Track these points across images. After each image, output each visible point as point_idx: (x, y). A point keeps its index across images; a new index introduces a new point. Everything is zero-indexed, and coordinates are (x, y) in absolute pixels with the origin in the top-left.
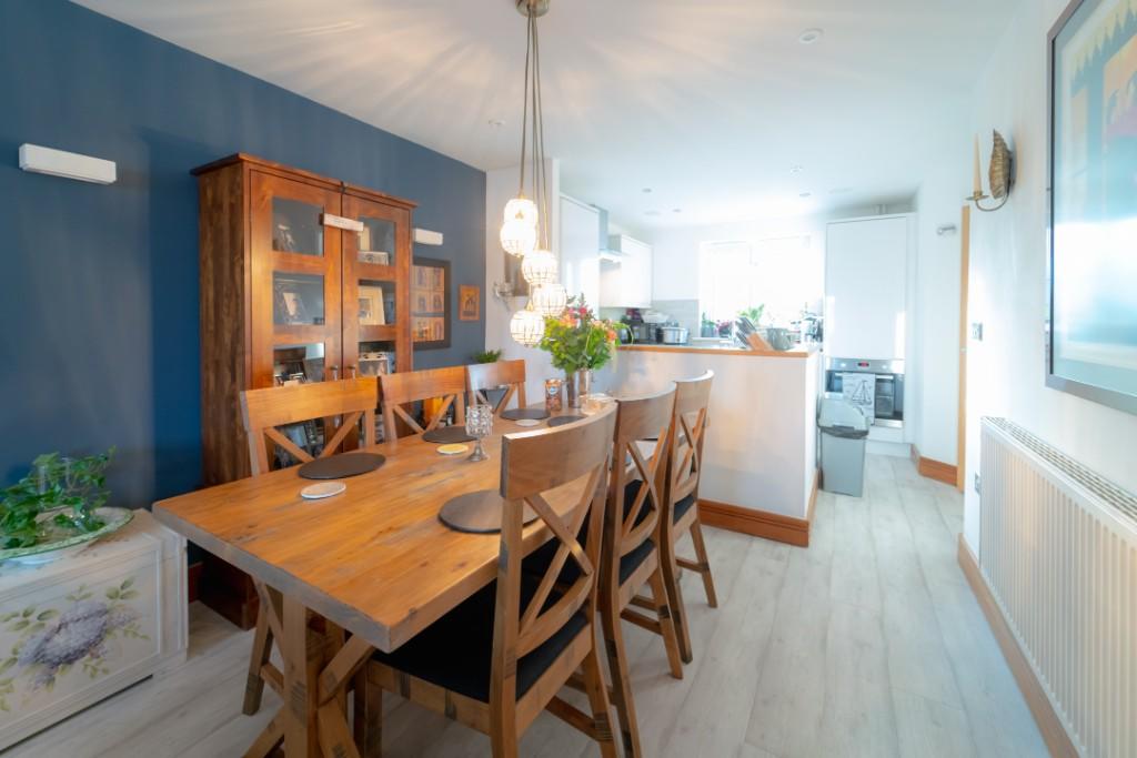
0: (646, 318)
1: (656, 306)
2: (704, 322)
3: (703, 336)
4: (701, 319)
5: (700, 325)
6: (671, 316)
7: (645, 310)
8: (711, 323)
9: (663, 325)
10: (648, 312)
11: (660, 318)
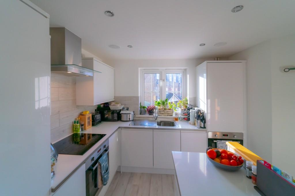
0: (112, 107)
1: (117, 100)
2: (141, 107)
3: (140, 114)
4: (140, 106)
5: (139, 108)
6: (125, 105)
7: (111, 102)
8: (144, 107)
9: (120, 110)
10: (113, 103)
11: (119, 107)
